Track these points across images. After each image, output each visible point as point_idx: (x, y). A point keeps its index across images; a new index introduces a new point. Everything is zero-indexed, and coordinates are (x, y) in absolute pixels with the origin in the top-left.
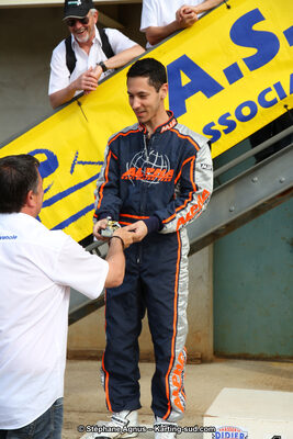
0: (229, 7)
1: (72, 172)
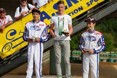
0: (53, 1)
1: (19, 34)
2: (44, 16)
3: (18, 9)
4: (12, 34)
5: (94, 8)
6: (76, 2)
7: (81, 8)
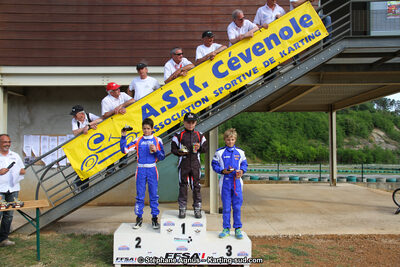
0: (162, 89)
1: (109, 141)
2: (148, 111)
4: (96, 142)
6: (197, 90)
7: (205, 100)
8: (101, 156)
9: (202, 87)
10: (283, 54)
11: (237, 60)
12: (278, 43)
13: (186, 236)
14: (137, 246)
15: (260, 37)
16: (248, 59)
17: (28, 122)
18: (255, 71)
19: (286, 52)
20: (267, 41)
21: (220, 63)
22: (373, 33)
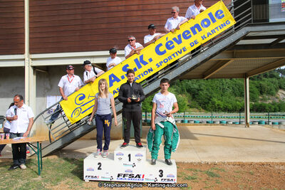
1: (88, 98)
2: (113, 79)
3: (85, 73)
4: (81, 99)
5: (165, 68)
6: (145, 63)
7: (151, 70)
8: (84, 108)
9: (148, 61)
10: (203, 38)
11: (172, 43)
12: (200, 30)
13: (131, 163)
14: (99, 169)
15: (188, 27)
16: (179, 42)
17: (49, 87)
18: (184, 49)
19: (206, 36)
20: (193, 29)
21: (161, 45)
22: (271, 21)
